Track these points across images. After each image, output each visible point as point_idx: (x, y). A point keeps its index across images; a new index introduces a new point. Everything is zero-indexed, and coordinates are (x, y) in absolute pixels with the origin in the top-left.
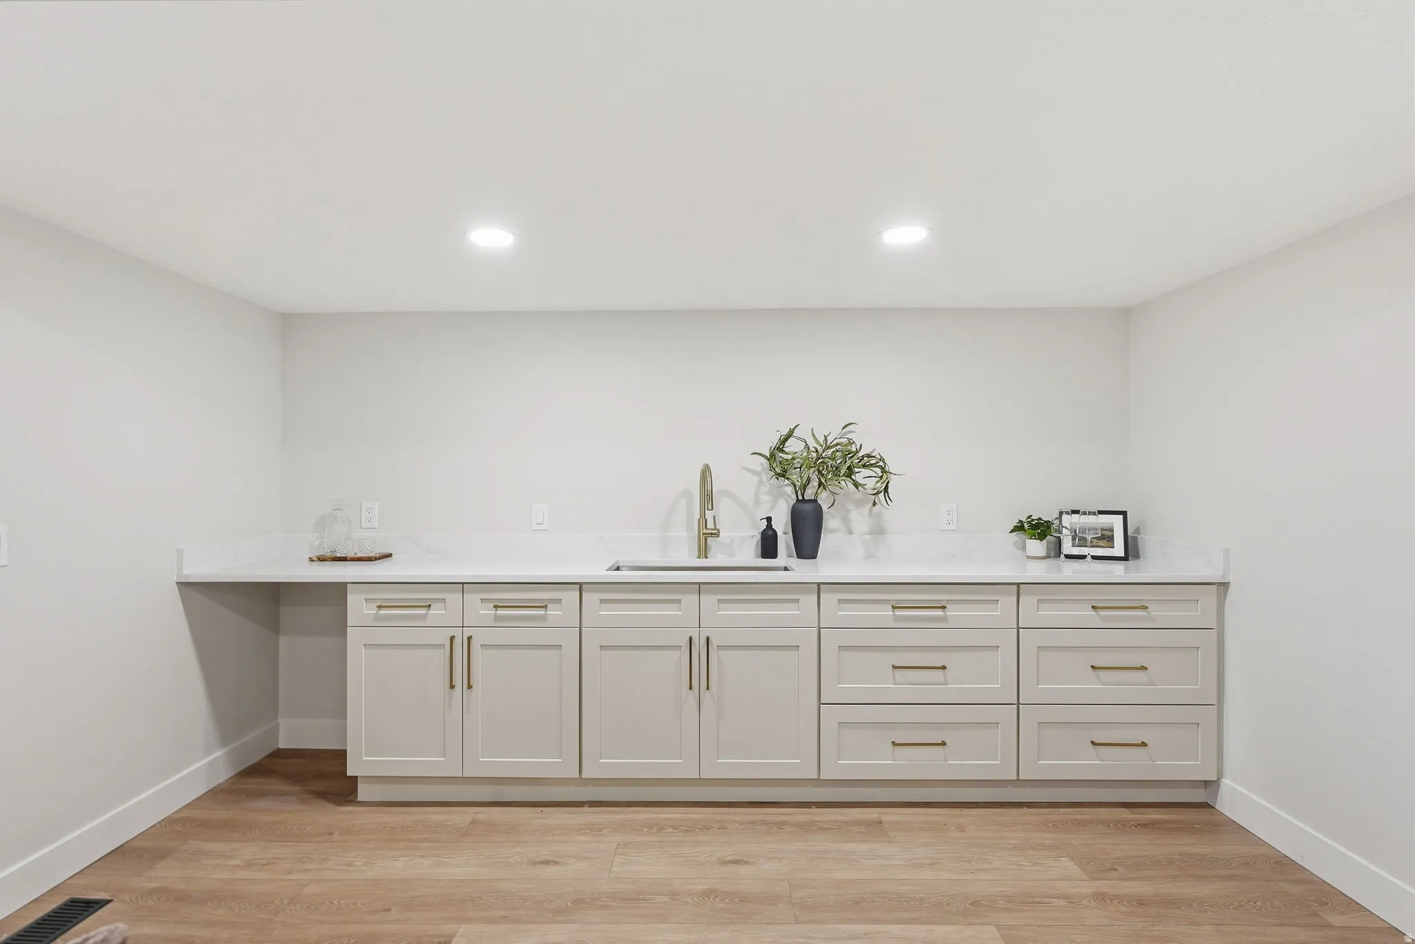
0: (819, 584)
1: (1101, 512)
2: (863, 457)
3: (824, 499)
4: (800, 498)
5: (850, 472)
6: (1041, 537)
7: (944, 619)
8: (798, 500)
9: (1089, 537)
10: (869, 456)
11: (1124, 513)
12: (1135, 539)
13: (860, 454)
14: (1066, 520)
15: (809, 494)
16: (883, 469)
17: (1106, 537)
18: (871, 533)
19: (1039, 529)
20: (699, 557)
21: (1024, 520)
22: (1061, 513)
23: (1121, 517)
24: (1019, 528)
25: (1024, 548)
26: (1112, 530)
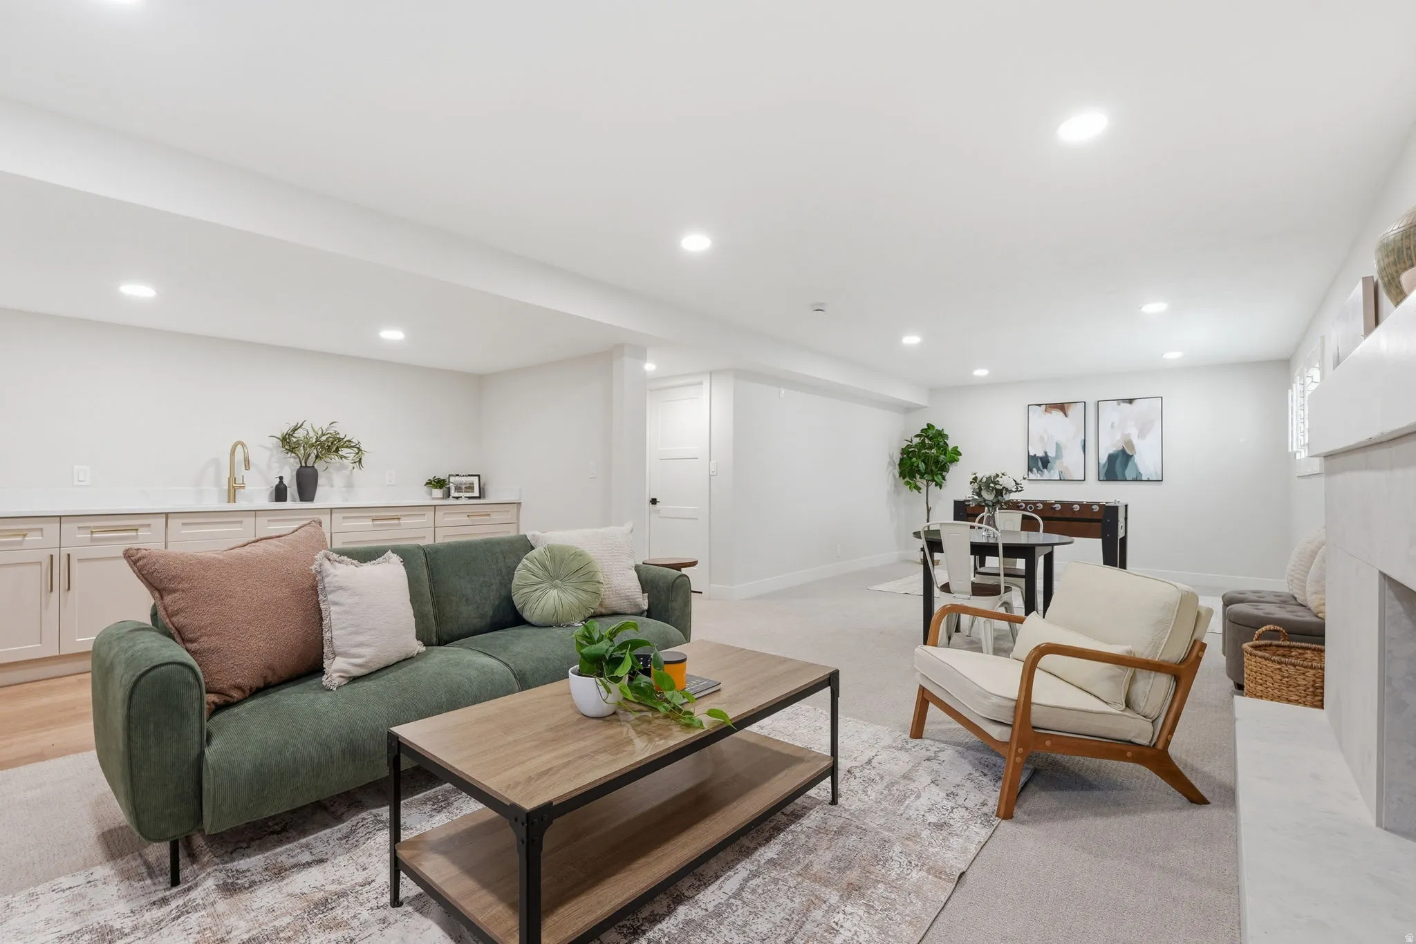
0: (331, 509)
1: (470, 475)
2: (347, 441)
3: (319, 466)
4: (303, 465)
5: (337, 450)
6: (441, 487)
7: (400, 524)
8: (301, 466)
9: (463, 487)
10: (350, 441)
11: (479, 476)
12: (484, 489)
13: (345, 440)
14: (452, 479)
15: (310, 463)
16: (358, 448)
17: (470, 488)
18: (346, 487)
19: (439, 483)
20: (229, 502)
21: (432, 479)
22: (450, 476)
23: (477, 478)
24: (429, 483)
25: (431, 494)
26: (473, 484)
